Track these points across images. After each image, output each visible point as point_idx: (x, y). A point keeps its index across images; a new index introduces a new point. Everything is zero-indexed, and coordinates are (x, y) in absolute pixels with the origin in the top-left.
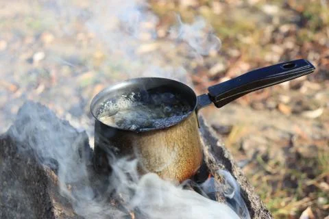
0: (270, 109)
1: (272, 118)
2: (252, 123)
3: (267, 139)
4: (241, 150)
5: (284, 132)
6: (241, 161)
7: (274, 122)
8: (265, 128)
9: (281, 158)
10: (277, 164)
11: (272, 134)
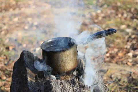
0: (124, 64)
1: (124, 67)
2: (116, 69)
3: (122, 74)
4: (111, 78)
5: (128, 72)
6: (110, 81)
7: (125, 68)
8: (121, 70)
9: (126, 80)
10: (124, 82)
11: (123, 72)
